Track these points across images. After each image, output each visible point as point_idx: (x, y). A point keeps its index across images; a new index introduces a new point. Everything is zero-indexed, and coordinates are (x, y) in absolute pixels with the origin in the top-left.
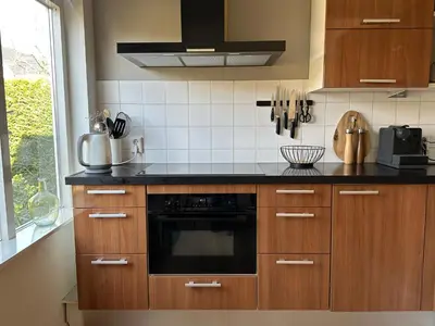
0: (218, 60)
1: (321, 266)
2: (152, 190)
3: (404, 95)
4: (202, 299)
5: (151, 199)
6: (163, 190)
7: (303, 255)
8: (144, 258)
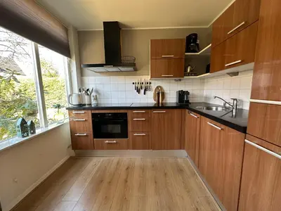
0: (115, 69)
1: (148, 135)
2: (93, 112)
3: (180, 80)
4: (110, 147)
5: (93, 114)
6: (97, 112)
7: (143, 132)
8: (92, 133)
